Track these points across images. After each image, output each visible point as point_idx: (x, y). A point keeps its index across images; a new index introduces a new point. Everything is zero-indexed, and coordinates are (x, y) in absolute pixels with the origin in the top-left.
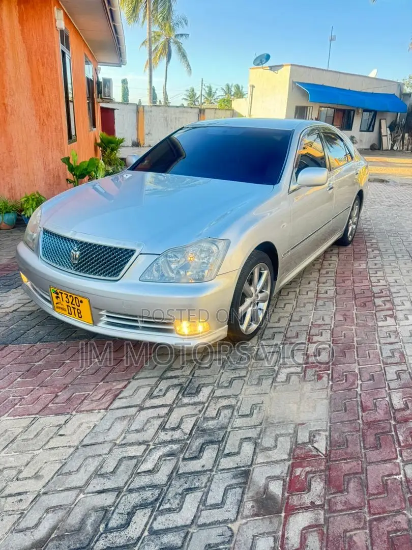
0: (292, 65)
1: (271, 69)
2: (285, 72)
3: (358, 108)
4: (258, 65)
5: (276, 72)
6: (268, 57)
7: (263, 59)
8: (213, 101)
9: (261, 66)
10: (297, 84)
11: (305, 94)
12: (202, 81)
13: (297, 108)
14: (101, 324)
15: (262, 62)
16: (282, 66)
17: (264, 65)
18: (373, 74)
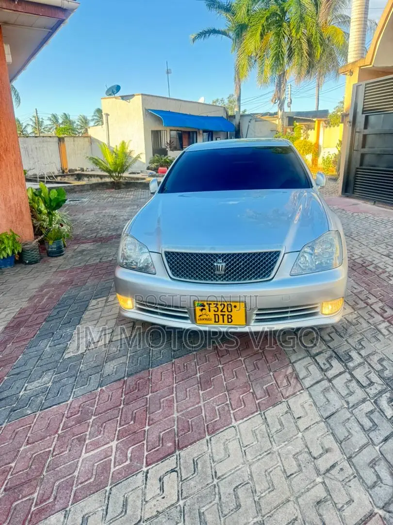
0: (142, 95)
1: (123, 99)
2: (137, 101)
3: (199, 130)
4: (110, 95)
5: (129, 101)
6: (118, 88)
7: (114, 90)
8: (42, 130)
9: (114, 96)
10: (150, 111)
11: (158, 120)
12: (37, 111)
13: (152, 131)
14: (252, 323)
15: (114, 93)
16: (133, 96)
17: (116, 95)
18: (202, 100)
